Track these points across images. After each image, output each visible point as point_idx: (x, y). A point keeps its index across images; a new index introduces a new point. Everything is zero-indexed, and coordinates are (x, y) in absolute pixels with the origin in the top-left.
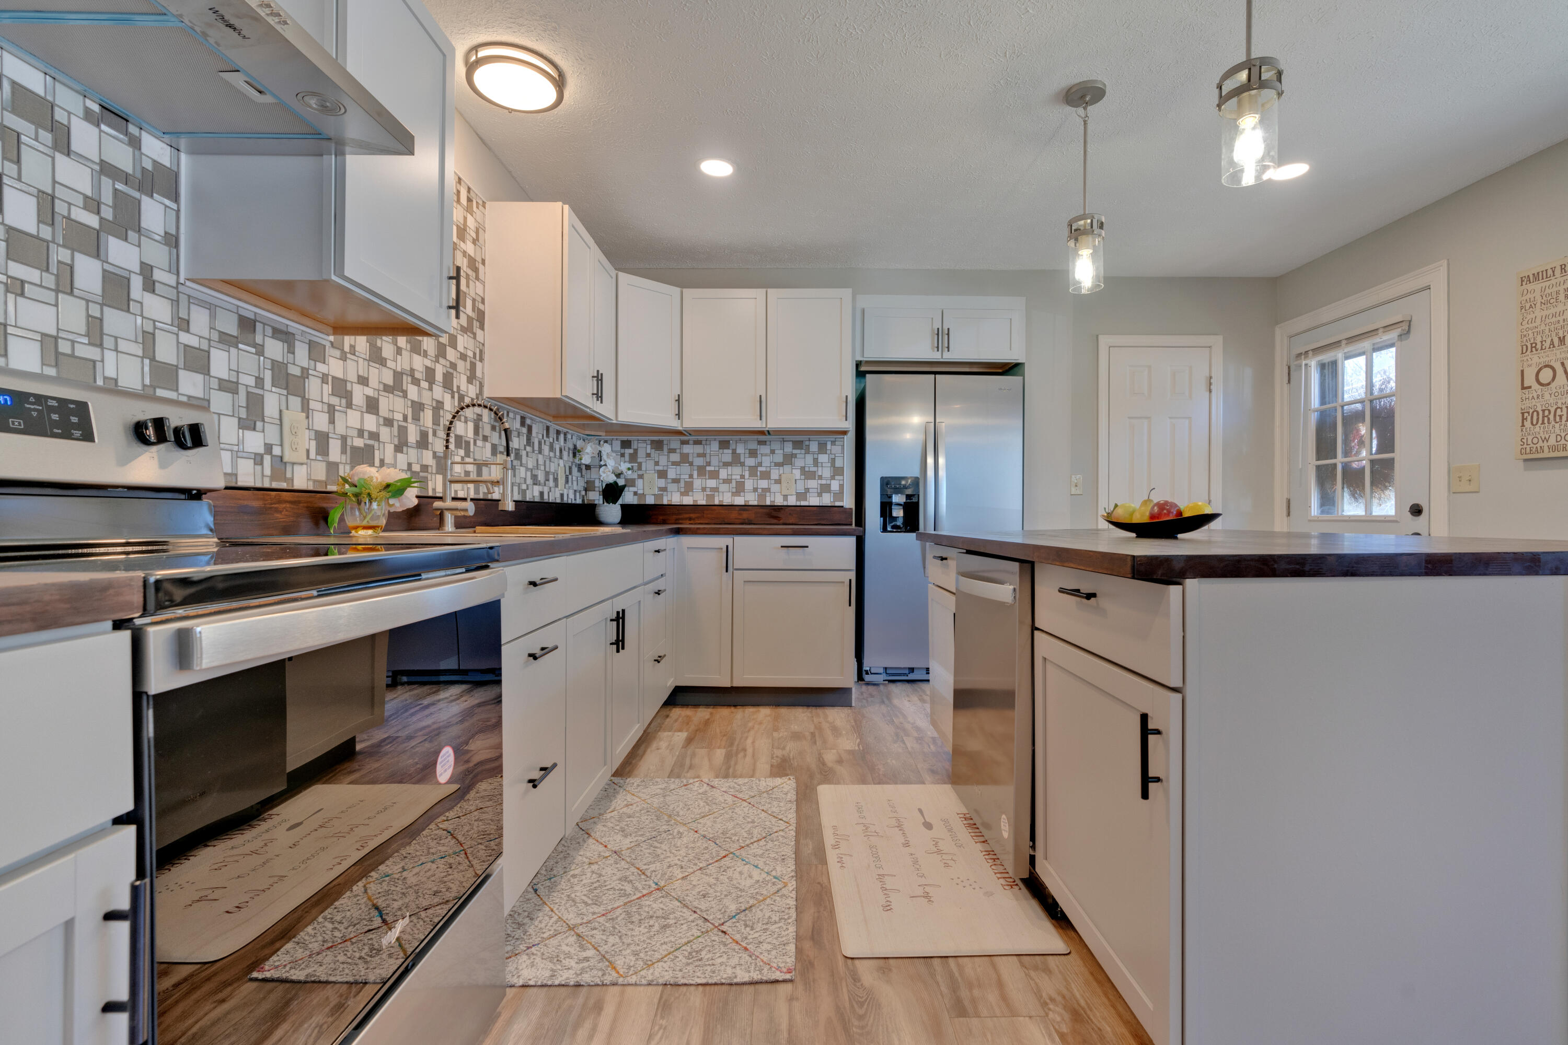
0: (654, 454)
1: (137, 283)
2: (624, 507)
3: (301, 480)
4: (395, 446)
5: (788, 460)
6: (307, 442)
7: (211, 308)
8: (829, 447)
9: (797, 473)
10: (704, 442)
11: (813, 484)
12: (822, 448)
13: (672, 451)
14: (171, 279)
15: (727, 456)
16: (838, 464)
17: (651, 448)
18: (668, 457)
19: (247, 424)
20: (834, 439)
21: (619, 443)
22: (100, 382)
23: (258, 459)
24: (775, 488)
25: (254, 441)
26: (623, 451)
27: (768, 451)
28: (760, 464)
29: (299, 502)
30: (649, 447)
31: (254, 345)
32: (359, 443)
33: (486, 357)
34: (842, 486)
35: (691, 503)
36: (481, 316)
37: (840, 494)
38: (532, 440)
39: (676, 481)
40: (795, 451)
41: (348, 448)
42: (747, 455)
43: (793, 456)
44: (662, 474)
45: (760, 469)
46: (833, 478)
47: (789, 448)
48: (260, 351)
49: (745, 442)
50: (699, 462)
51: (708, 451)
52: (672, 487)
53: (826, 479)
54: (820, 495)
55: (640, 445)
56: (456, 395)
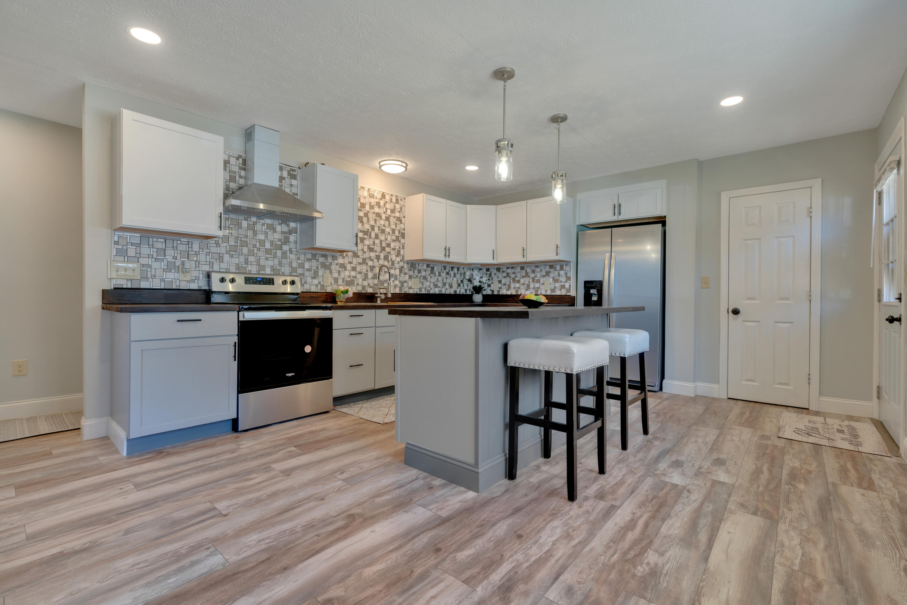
0: (497, 273)
1: (288, 252)
2: (484, 296)
3: (329, 290)
4: (363, 279)
5: (548, 274)
6: (331, 280)
7: (305, 254)
8: (564, 267)
9: (551, 280)
10: (515, 268)
11: (558, 285)
12: (562, 268)
13: (503, 272)
14: (296, 250)
15: (523, 273)
16: (568, 275)
17: (497, 271)
18: (502, 275)
19: (314, 278)
20: (567, 264)
21: (485, 269)
22: (281, 274)
23: (317, 285)
24: (542, 287)
25: (316, 281)
26: (487, 272)
27: (539, 270)
28: (536, 276)
29: (327, 295)
30: (495, 270)
31: (316, 260)
32: (349, 279)
33: (405, 247)
34: (570, 286)
35: (510, 294)
36: (403, 236)
37: (569, 290)
38: (434, 272)
39: (505, 284)
40: (551, 270)
41: (345, 281)
42: (531, 272)
43: (550, 272)
44: (500, 282)
45: (536, 278)
46: (566, 282)
47: (548, 269)
48: (318, 260)
49: (530, 267)
50: (513, 276)
51: (516, 272)
52: (503, 287)
53: (563, 282)
54: (561, 290)
55: (492, 270)
56: (390, 262)
